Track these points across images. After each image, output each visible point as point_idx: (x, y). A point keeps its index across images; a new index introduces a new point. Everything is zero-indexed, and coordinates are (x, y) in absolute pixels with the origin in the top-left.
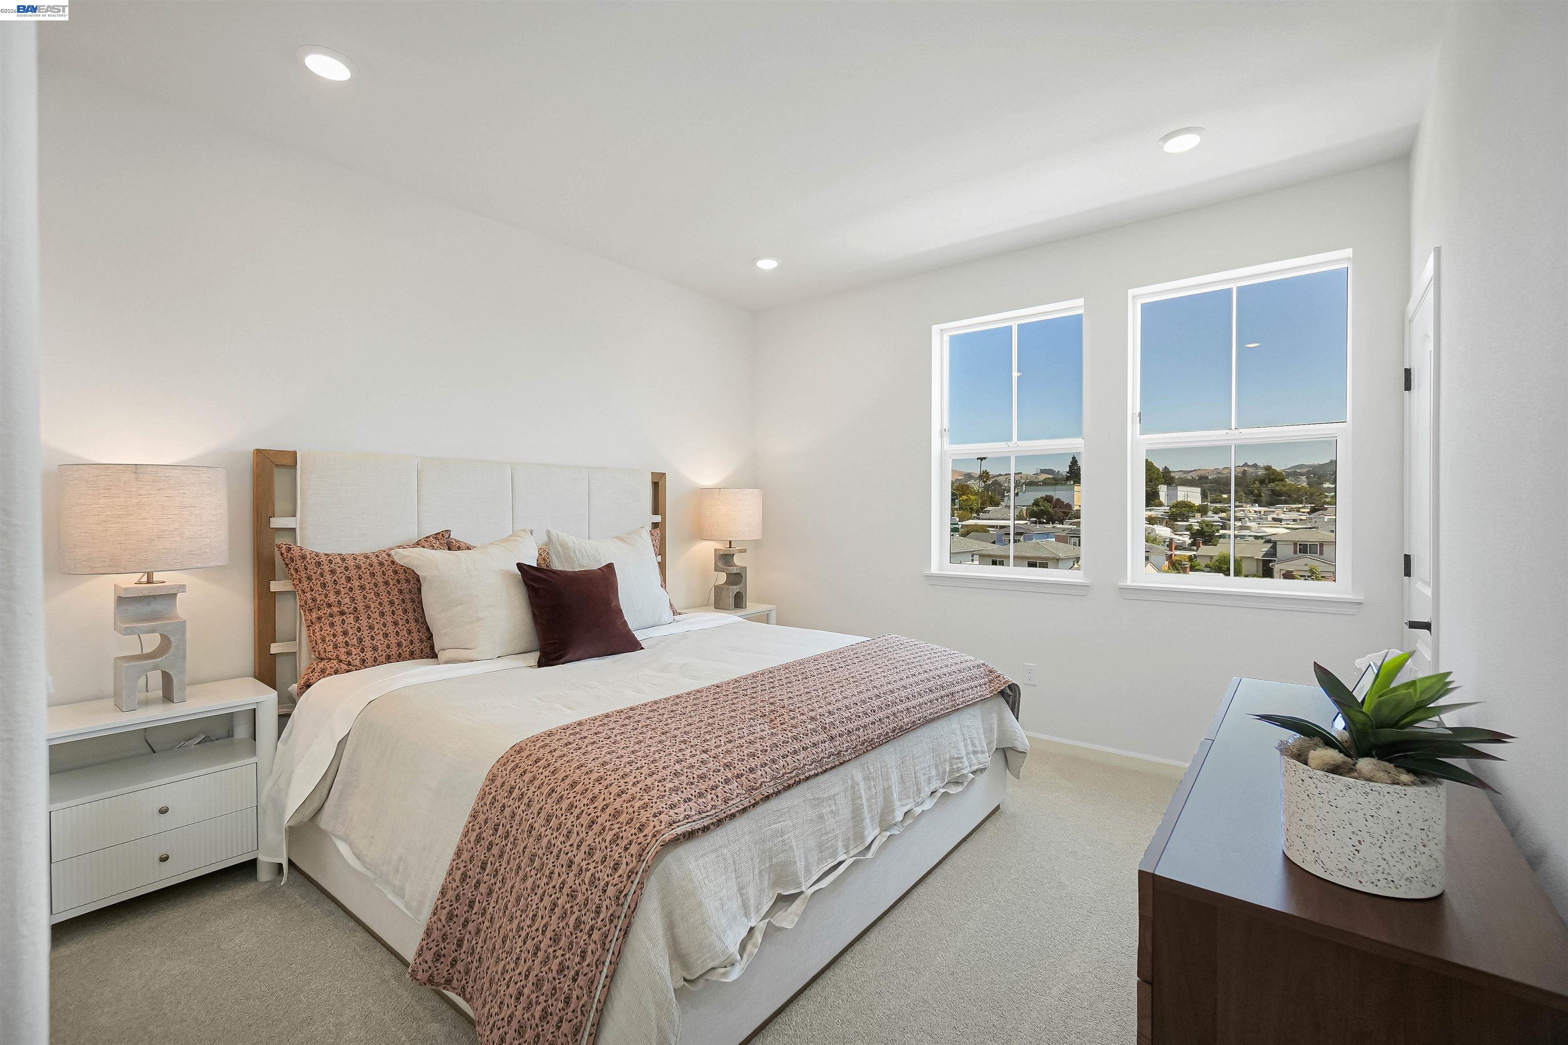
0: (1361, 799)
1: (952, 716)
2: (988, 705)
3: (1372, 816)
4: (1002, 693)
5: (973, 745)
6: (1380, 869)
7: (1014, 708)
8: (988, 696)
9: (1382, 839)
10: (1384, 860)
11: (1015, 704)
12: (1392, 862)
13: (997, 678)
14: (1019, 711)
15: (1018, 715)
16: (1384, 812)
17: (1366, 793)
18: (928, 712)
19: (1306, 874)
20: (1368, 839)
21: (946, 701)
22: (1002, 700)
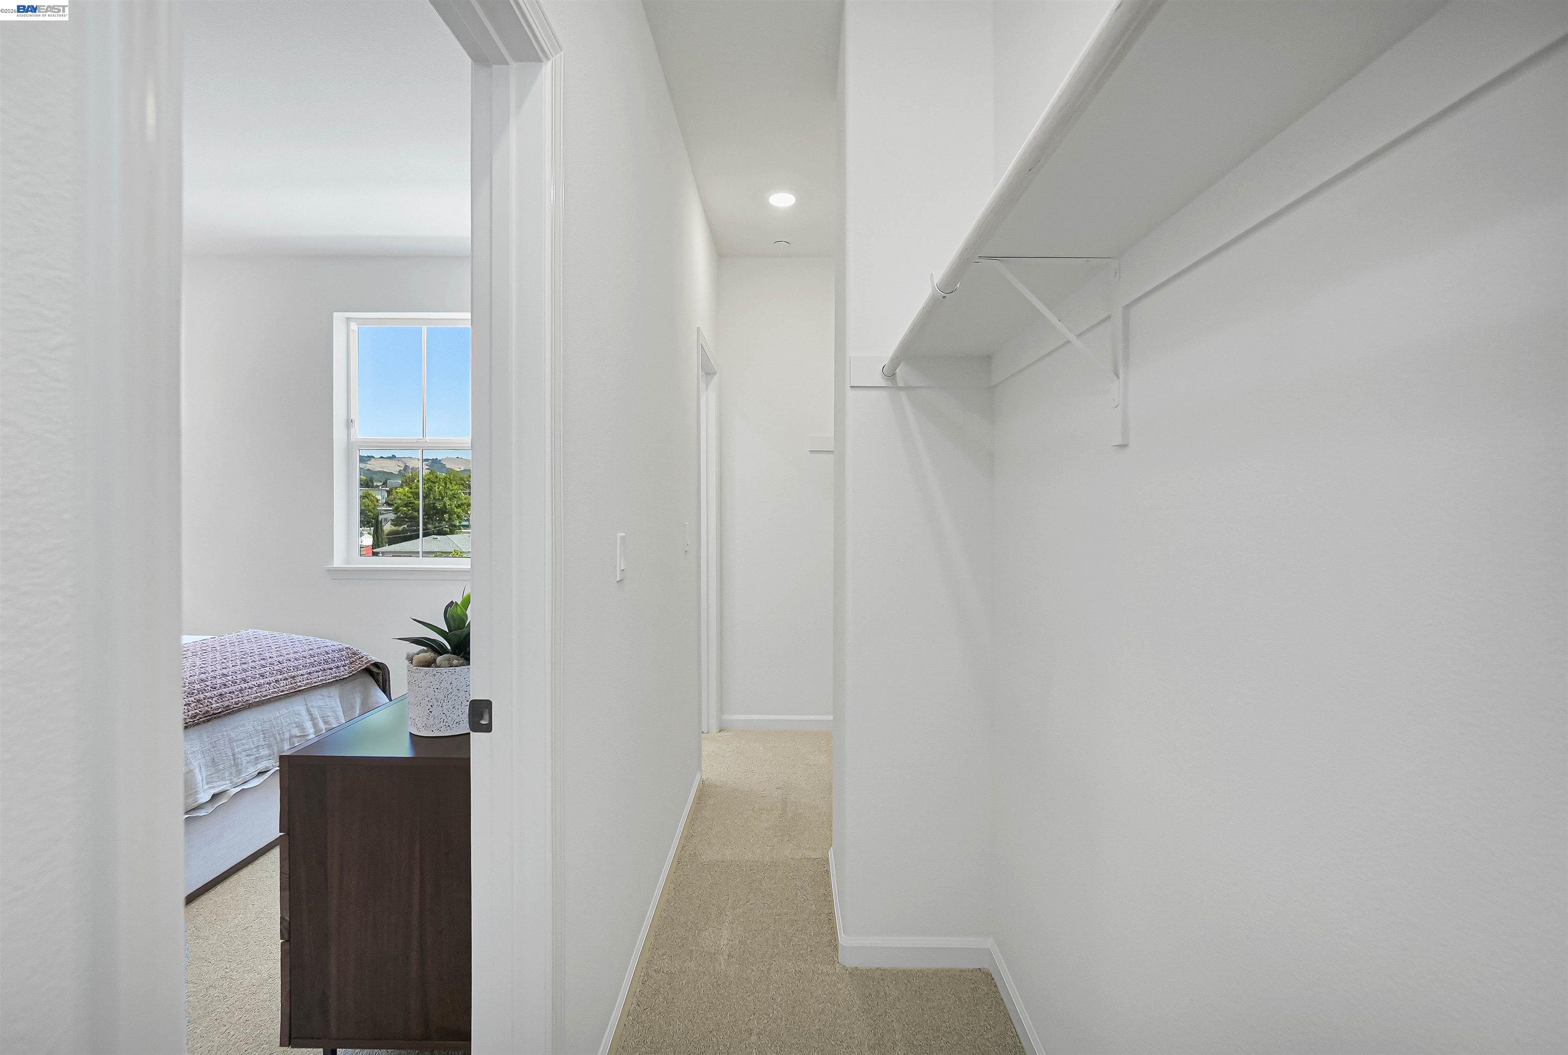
0: (432, 679)
1: (293, 699)
2: (349, 686)
3: (437, 689)
4: (367, 671)
5: (326, 723)
6: (442, 720)
7: (385, 688)
8: (345, 677)
9: (442, 702)
10: (444, 714)
11: (386, 682)
12: (448, 714)
13: (359, 659)
14: (390, 687)
15: (390, 694)
16: (444, 685)
17: (434, 675)
18: (253, 696)
19: (428, 739)
20: (436, 703)
21: (282, 685)
22: (370, 680)
